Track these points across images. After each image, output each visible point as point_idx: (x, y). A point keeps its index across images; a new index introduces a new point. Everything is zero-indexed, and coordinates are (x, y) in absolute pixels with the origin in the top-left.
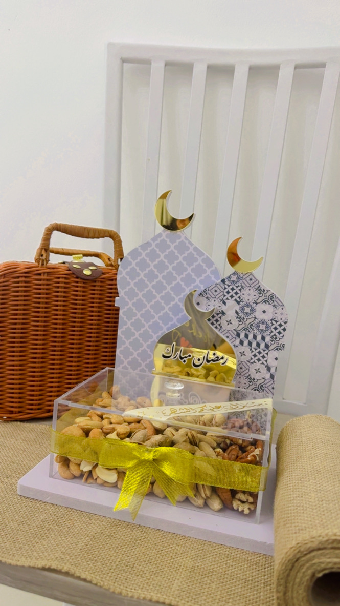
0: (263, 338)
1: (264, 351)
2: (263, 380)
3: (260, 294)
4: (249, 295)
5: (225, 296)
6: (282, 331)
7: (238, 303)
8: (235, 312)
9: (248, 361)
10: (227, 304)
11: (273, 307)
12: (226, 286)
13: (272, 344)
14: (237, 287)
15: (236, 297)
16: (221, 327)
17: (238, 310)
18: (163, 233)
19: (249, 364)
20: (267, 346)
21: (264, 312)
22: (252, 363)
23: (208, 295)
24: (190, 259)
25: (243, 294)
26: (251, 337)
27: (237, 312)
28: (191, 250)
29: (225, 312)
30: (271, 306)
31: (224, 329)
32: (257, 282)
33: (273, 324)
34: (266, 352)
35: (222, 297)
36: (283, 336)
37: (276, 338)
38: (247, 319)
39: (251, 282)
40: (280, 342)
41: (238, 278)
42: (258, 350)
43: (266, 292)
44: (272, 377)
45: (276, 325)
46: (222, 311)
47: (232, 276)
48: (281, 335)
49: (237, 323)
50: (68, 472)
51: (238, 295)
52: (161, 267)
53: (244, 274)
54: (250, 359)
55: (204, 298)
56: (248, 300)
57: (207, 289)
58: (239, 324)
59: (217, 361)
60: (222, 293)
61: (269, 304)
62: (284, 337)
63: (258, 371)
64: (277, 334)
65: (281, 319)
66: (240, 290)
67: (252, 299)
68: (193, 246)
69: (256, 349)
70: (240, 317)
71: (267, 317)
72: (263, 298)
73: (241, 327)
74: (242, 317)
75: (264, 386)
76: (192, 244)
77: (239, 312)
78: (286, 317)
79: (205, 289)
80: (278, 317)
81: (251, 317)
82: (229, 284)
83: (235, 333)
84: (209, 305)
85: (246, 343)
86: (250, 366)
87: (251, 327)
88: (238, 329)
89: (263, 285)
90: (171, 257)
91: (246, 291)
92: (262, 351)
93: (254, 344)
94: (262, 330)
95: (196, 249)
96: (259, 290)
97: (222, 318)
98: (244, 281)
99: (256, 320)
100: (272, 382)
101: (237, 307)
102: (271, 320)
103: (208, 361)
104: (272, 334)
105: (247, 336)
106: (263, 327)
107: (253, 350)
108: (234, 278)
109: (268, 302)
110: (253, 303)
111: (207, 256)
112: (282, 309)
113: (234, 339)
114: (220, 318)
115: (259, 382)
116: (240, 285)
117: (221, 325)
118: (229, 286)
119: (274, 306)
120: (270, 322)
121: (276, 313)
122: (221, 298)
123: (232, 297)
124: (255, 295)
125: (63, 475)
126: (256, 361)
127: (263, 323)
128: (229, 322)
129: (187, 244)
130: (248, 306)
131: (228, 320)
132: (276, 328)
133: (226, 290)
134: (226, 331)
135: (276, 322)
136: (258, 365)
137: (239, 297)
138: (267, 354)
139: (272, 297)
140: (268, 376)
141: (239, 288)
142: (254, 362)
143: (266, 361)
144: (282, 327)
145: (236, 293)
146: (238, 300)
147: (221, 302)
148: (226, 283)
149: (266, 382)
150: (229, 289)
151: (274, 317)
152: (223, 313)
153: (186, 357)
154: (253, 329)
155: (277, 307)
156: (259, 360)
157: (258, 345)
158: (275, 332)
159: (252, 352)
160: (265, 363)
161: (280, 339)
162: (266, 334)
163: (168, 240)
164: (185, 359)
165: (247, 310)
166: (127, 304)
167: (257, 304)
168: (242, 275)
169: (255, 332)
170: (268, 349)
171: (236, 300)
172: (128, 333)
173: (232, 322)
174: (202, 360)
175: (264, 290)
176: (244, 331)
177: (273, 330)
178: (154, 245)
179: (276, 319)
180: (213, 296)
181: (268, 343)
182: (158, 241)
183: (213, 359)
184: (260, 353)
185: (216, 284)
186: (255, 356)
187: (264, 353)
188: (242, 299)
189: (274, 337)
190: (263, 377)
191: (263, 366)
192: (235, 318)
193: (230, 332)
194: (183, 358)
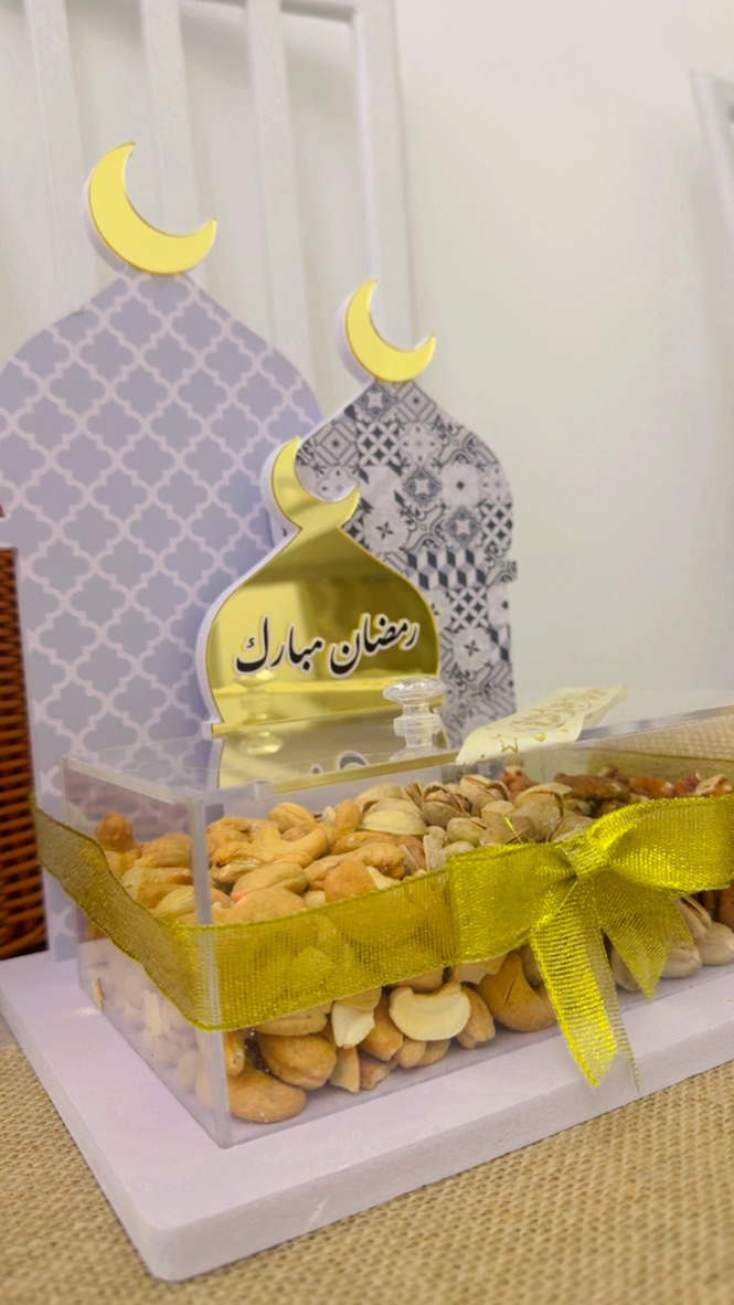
0: (470, 557)
1: (477, 590)
2: (488, 670)
3: (443, 438)
4: (419, 445)
5: (361, 455)
6: (505, 530)
7: (398, 470)
8: (392, 497)
9: (447, 629)
10: (371, 477)
12: (361, 427)
13: (489, 568)
14: (388, 425)
15: (389, 454)
17: (401, 493)
19: (449, 637)
20: (481, 577)
21: (460, 485)
23: (318, 459)
24: (229, 363)
25: (406, 444)
26: (442, 559)
27: (399, 499)
28: (226, 327)
29: (370, 501)
30: (472, 467)
31: (376, 550)
32: (431, 406)
33: (483, 515)
34: (482, 592)
35: (356, 458)
36: (509, 543)
37: (496, 551)
38: (426, 513)
39: (417, 408)
40: (506, 559)
41: (385, 400)
42: (463, 593)
43: (455, 430)
44: (505, 654)
45: (491, 516)
46: (363, 501)
47: (369, 394)
48: (506, 539)
49: (404, 530)
50: (280, 1090)
51: (394, 449)
52: (142, 391)
53: (397, 386)
54: (449, 621)
56: (420, 459)
57: (312, 442)
58: (410, 531)
59: (392, 639)
61: (468, 462)
62: (512, 543)
63: (472, 649)
64: (497, 540)
65: (498, 499)
66: (396, 433)
67: (426, 453)
68: (230, 322)
69: (458, 591)
70: (409, 510)
71: (467, 499)
72: (452, 447)
73: (416, 536)
74: (413, 510)
75: (491, 684)
76: (225, 315)
77: (404, 495)
78: (506, 490)
79: (308, 442)
80: (492, 494)
81: (433, 505)
82: (367, 420)
83: (405, 557)
84: (324, 489)
85: (434, 580)
86: (454, 641)
87: (438, 534)
88: (410, 545)
89: (445, 413)
91: (410, 435)
92: (472, 593)
93: (453, 579)
94: (464, 537)
95: (239, 329)
96: (439, 428)
97: (365, 520)
98: (401, 406)
99: (447, 511)
100: (506, 669)
101: (397, 484)
102: (480, 504)
103: (370, 647)
104: (487, 541)
105: (432, 560)
107: (453, 594)
108: (375, 400)
109: (464, 457)
110: (433, 465)
111: (274, 350)
112: (497, 471)
115: (481, 677)
116: (393, 418)
117: (367, 542)
118: (366, 424)
119: (478, 466)
121: (485, 485)
122: (352, 463)
123: (379, 455)
124: (432, 444)
125: (273, 1106)
126: (465, 624)
127: (463, 517)
128: (385, 530)
129: (211, 315)
130: (421, 477)
131: (381, 523)
132: (491, 525)
133: (362, 439)
135: (490, 507)
136: (472, 633)
137: (398, 455)
138: (484, 597)
139: (471, 442)
140: (495, 656)
141: (393, 427)
143: (486, 617)
144: (505, 520)
145: (389, 444)
146: (396, 461)
147: (356, 475)
148: (359, 417)
149: (494, 673)
150: (368, 433)
151: (483, 496)
152: (366, 507)
153: (308, 652)
154: (443, 538)
155: (486, 469)
156: (470, 619)
157: (462, 578)
158: (492, 535)
159: (452, 600)
160: (484, 622)
161: (504, 550)
164: (307, 658)
165: (422, 486)
166: (45, 531)
167: (440, 465)
168: (393, 391)
170: (484, 584)
171: (390, 463)
172: (68, 637)
173: (392, 527)
174: (352, 646)
175: (450, 428)
176: (424, 548)
177: (487, 530)
178: (104, 319)
179: (488, 502)
180: (332, 461)
181: (481, 569)
182: (117, 307)
183: (382, 636)
184: (468, 598)
185: (334, 423)
186: (459, 609)
187: (477, 598)
188: (406, 459)
189: (492, 548)
190: (485, 661)
191: (482, 632)
192: (398, 515)
193: (392, 557)
194: (301, 657)
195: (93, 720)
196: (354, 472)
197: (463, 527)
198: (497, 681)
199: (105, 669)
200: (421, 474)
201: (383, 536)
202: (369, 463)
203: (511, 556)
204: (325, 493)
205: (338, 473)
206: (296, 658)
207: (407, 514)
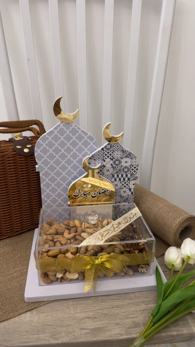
0: (127, 176)
1: (127, 182)
2: (128, 196)
3: (123, 153)
4: (117, 154)
5: (104, 157)
6: (136, 170)
7: (112, 160)
9: (119, 188)
10: (106, 161)
12: (105, 152)
13: (131, 178)
14: (111, 151)
15: (110, 157)
16: (104, 174)
18: (60, 124)
19: (120, 190)
20: (129, 179)
21: (126, 162)
22: (122, 189)
23: (95, 158)
24: (80, 138)
25: (114, 155)
26: (120, 176)
27: (111, 165)
28: (80, 132)
29: (105, 165)
30: (130, 159)
31: (106, 174)
32: (121, 147)
33: (131, 168)
34: (128, 182)
35: (103, 158)
36: (137, 173)
37: (133, 174)
38: (117, 167)
39: (118, 148)
40: (135, 176)
41: (111, 146)
42: (124, 182)
43: (126, 152)
44: (132, 193)
45: (133, 168)
46: (103, 165)
47: (107, 146)
48: (136, 172)
49: (112, 170)
50: (49, 280)
51: (112, 156)
52: (63, 144)
54: (120, 187)
55: (93, 160)
56: (117, 157)
58: (113, 171)
59: (105, 192)
60: (102, 156)
61: (129, 158)
63: (125, 192)
64: (134, 172)
65: (135, 164)
66: (112, 153)
67: (119, 156)
68: (81, 130)
69: (123, 182)
70: (114, 167)
71: (128, 165)
72: (125, 155)
73: (114, 172)
74: (115, 167)
76: (80, 129)
77: (113, 164)
78: (138, 163)
79: (93, 155)
80: (134, 163)
81: (119, 166)
82: (106, 150)
83: (112, 175)
84: (96, 163)
85: (118, 179)
86: (121, 190)
87: (120, 171)
88: (113, 173)
89: (124, 148)
90: (68, 138)
91: (116, 153)
92: (126, 182)
93: (122, 179)
94: (126, 172)
95: (82, 131)
96: (123, 151)
97: (104, 169)
98: (114, 147)
99: (122, 167)
100: (132, 196)
101: (112, 162)
102: (130, 166)
103: (100, 194)
104: (131, 173)
105: (118, 176)
106: (126, 170)
107: (122, 182)
109: (128, 157)
110: (120, 158)
111: (90, 135)
112: (136, 159)
113: (111, 179)
114: (103, 169)
115: (126, 197)
116: (112, 150)
117: (104, 173)
118: (106, 151)
119: (131, 158)
120: (130, 167)
121: (132, 162)
122: (102, 158)
123: (108, 157)
124: (121, 154)
126: (124, 187)
127: (126, 168)
128: (108, 171)
129: (77, 129)
130: (117, 160)
131: (107, 169)
132: (133, 170)
133: (105, 154)
134: (107, 175)
135: (133, 166)
136: (125, 189)
137: (112, 157)
138: (129, 183)
139: (130, 154)
140: (130, 193)
141: (112, 151)
142: (123, 188)
143: (129, 186)
144: (136, 168)
145: (110, 155)
146: (112, 158)
147: (103, 161)
148: (105, 150)
149: (129, 196)
150: (106, 153)
151: (131, 164)
152: (104, 166)
153: (87, 194)
155: (133, 159)
156: (125, 187)
157: (124, 179)
158: (133, 171)
159: (121, 183)
160: (128, 187)
161: (135, 174)
162: (128, 173)
163: (65, 128)
164: (87, 195)
165: (117, 162)
166: (44, 169)
167: (122, 158)
168: (113, 145)
169: (122, 173)
170: (129, 180)
171: (110, 158)
172: (47, 185)
173: (109, 170)
174: (96, 194)
175: (125, 151)
176: (116, 174)
177: (131, 171)
178: (56, 132)
179: (133, 165)
180: (98, 158)
182: (58, 129)
183: (103, 192)
184: (125, 183)
185: (99, 151)
186: (123, 185)
187: (127, 183)
188: (114, 157)
194: (86, 195)
195: (51, 198)
198: (130, 198)
199: (53, 190)
204: (96, 164)
205: (99, 160)
207: (113, 168)
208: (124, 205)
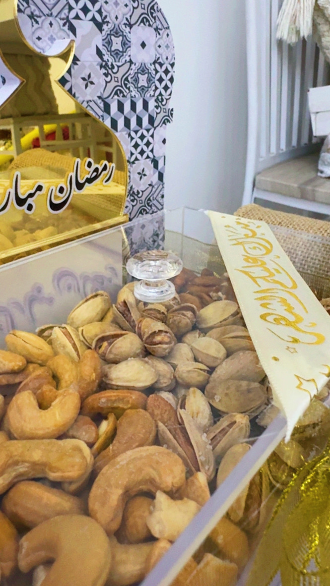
0: (146, 105)
1: (148, 130)
2: (151, 188)
3: (134, 1)
4: (116, 5)
5: (71, 8)
6: (169, 84)
7: (99, 26)
8: (95, 51)
11: (154, 31)
13: (157, 113)
15: (94, 11)
17: (101, 47)
20: (151, 120)
21: (143, 45)
26: (127, 107)
27: (99, 52)
30: (152, 30)
33: (157, 72)
34: (151, 132)
35: (66, 11)
36: (170, 95)
37: (162, 100)
38: (119, 66)
40: (168, 106)
42: (139, 134)
44: (161, 177)
45: (161, 72)
48: (169, 92)
49: (103, 80)
51: (97, 6)
54: (130, 155)
56: (117, 18)
58: (107, 82)
60: (64, 1)
61: (150, 25)
62: (172, 95)
63: (142, 174)
64: (163, 92)
65: (167, 58)
67: (122, 14)
69: (136, 132)
70: (106, 64)
71: (147, 57)
72: (140, 11)
74: (109, 64)
75: (151, 198)
77: (104, 51)
78: (172, 52)
81: (124, 61)
83: (102, 105)
84: (39, 38)
85: (121, 123)
86: (132, 169)
87: (126, 85)
88: (105, 96)
92: (145, 133)
93: (133, 122)
94: (143, 88)
97: (73, 71)
99: (133, 66)
100: (161, 186)
101: (98, 39)
102: (154, 63)
103: (79, 187)
104: (157, 93)
105: (121, 107)
107: (133, 134)
109: (147, 20)
110: (125, 24)
112: (168, 35)
115: (146, 194)
117: (74, 91)
119: (156, 29)
120: (153, 66)
121: (160, 46)
122: (63, 16)
123: (85, 10)
124: (127, 6)
126: (139, 156)
127: (143, 72)
128: (88, 80)
131: (86, 75)
132: (161, 80)
135: (161, 65)
136: (142, 163)
137: (100, 12)
138: (152, 136)
139: (152, 8)
140: (155, 178)
142: (137, 159)
143: (152, 151)
144: (169, 76)
146: (98, 18)
147: (66, 28)
149: (154, 190)
151: (158, 56)
153: (31, 195)
154: (129, 89)
155: (161, 33)
156: (142, 152)
157: (139, 121)
158: (161, 88)
159: (132, 139)
160: (151, 155)
161: (167, 100)
162: (148, 95)
164: (30, 201)
165: (117, 44)
167: (131, 26)
169: (133, 95)
170: (153, 126)
171: (93, 19)
173: (93, 78)
174: (66, 187)
176: (116, 97)
177: (157, 83)
179: (160, 60)
180: (46, 11)
181: (152, 114)
183: (89, 176)
184: (142, 137)
186: (136, 146)
187: (148, 137)
188: (106, 17)
189: (160, 97)
190: (150, 183)
191: (149, 161)
192: (98, 67)
193: (92, 104)
194: (26, 200)
196: (64, 25)
197: (143, 80)
198: (155, 196)
200: (117, 32)
201: (86, 86)
202: (77, 17)
203: (170, 105)
205: (51, 24)
206: (20, 202)
207: (105, 67)
208: (143, 227)
